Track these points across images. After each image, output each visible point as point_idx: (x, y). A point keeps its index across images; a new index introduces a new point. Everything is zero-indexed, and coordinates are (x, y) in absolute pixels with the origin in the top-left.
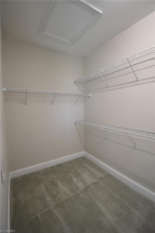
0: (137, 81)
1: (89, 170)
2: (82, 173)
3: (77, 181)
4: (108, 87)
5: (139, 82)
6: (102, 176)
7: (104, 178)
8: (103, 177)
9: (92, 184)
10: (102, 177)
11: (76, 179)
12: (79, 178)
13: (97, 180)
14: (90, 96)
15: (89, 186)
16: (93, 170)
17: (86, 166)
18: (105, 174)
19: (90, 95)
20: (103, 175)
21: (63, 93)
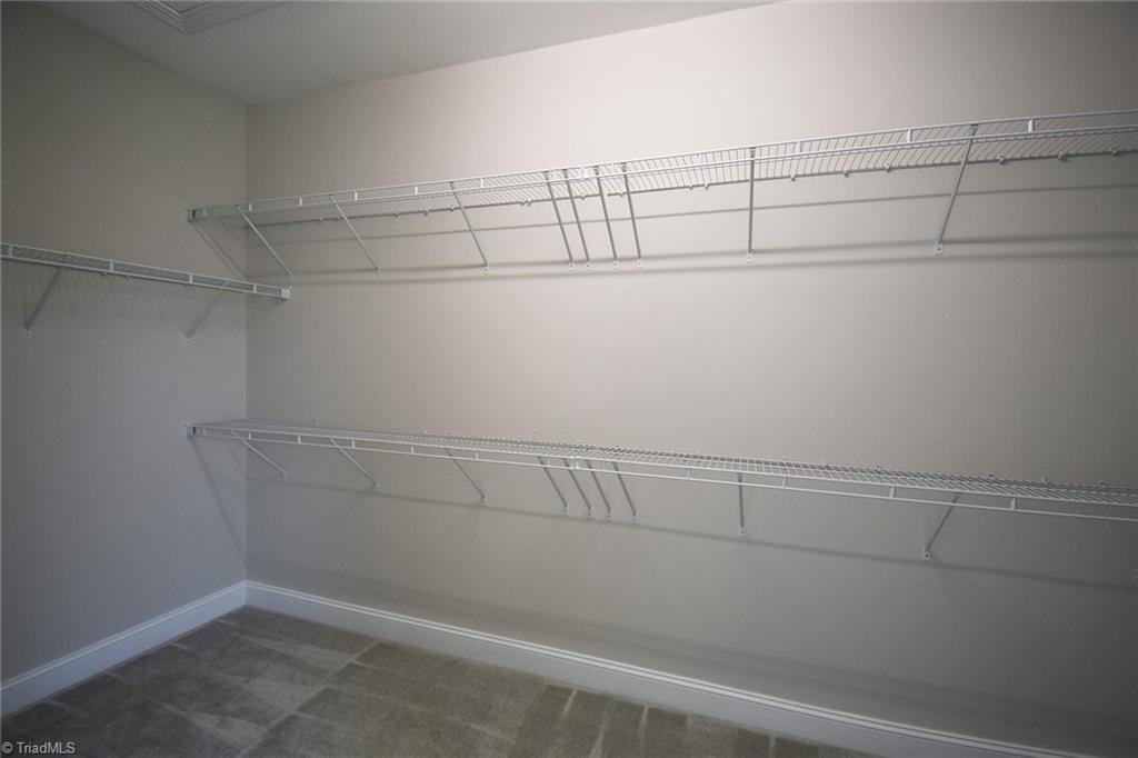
0: (485, 265)
1: (283, 658)
2: (247, 682)
3: (222, 722)
4: (376, 269)
5: (490, 271)
6: (352, 659)
7: (361, 664)
8: (356, 663)
9: (302, 709)
10: (351, 665)
11: (215, 717)
12: (230, 707)
13: (325, 687)
14: (284, 299)
15: (292, 719)
16: (306, 652)
17: (268, 644)
18: (366, 649)
19: (286, 293)
20: (356, 656)
21: (116, 267)
